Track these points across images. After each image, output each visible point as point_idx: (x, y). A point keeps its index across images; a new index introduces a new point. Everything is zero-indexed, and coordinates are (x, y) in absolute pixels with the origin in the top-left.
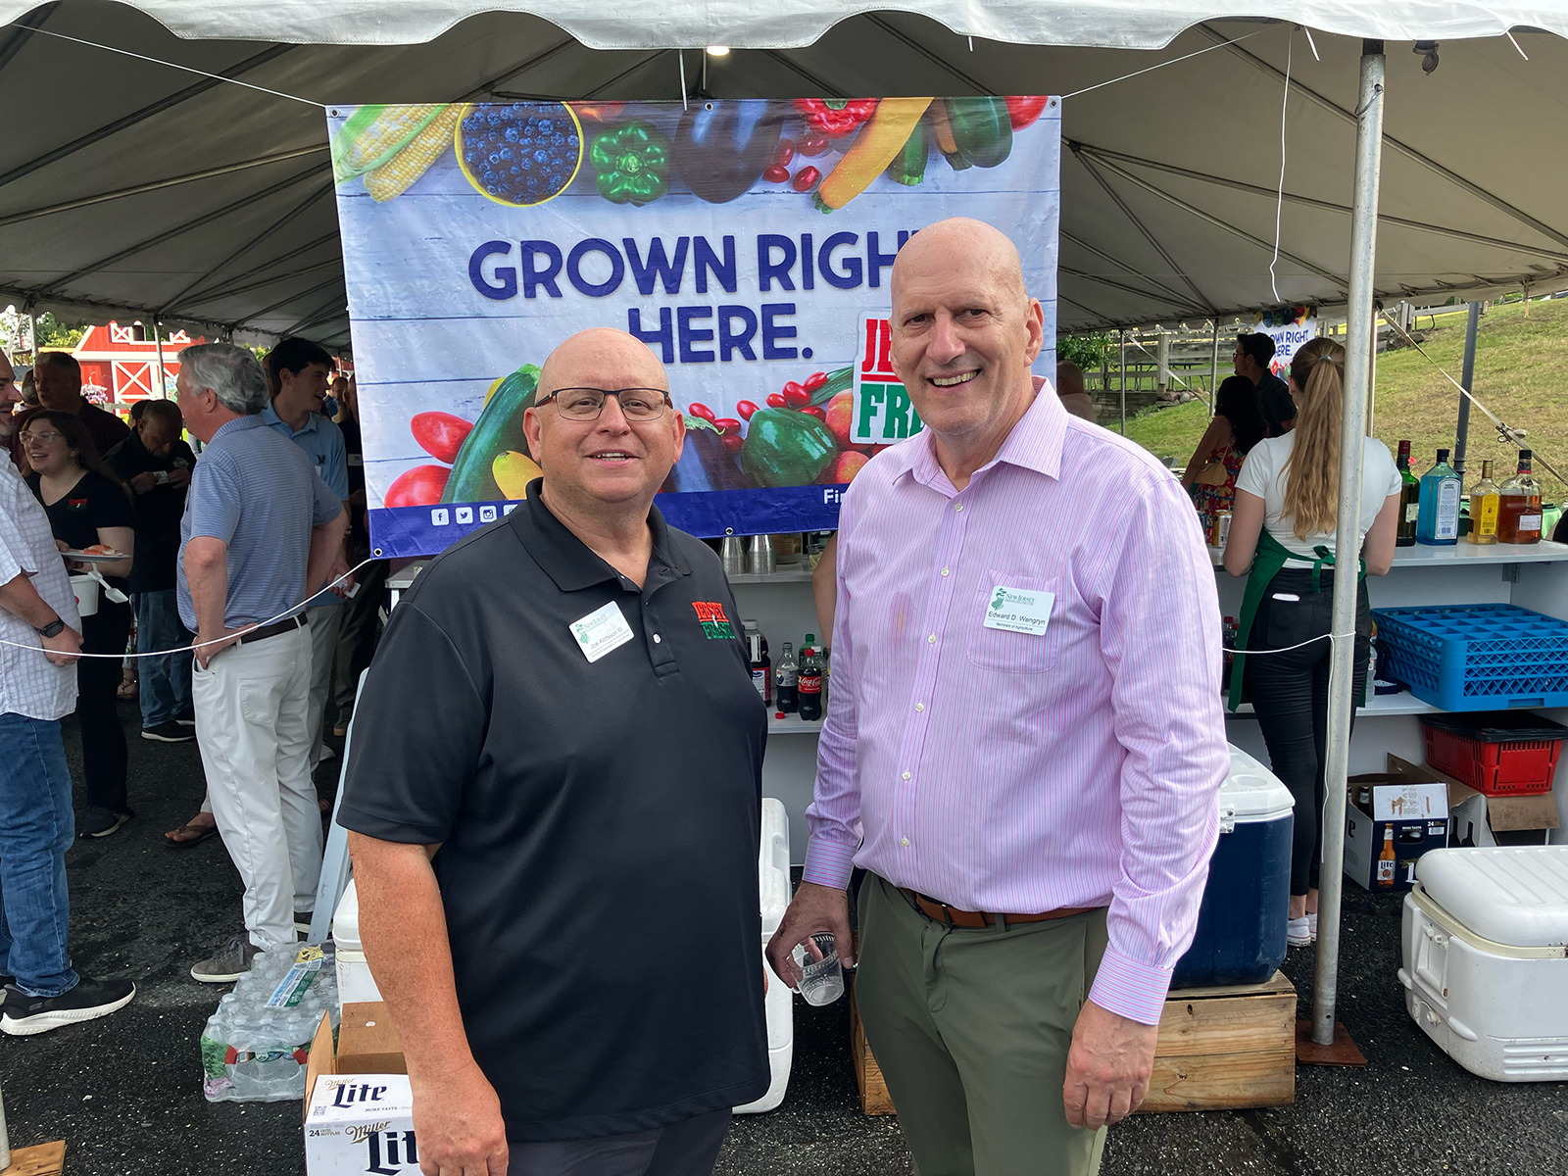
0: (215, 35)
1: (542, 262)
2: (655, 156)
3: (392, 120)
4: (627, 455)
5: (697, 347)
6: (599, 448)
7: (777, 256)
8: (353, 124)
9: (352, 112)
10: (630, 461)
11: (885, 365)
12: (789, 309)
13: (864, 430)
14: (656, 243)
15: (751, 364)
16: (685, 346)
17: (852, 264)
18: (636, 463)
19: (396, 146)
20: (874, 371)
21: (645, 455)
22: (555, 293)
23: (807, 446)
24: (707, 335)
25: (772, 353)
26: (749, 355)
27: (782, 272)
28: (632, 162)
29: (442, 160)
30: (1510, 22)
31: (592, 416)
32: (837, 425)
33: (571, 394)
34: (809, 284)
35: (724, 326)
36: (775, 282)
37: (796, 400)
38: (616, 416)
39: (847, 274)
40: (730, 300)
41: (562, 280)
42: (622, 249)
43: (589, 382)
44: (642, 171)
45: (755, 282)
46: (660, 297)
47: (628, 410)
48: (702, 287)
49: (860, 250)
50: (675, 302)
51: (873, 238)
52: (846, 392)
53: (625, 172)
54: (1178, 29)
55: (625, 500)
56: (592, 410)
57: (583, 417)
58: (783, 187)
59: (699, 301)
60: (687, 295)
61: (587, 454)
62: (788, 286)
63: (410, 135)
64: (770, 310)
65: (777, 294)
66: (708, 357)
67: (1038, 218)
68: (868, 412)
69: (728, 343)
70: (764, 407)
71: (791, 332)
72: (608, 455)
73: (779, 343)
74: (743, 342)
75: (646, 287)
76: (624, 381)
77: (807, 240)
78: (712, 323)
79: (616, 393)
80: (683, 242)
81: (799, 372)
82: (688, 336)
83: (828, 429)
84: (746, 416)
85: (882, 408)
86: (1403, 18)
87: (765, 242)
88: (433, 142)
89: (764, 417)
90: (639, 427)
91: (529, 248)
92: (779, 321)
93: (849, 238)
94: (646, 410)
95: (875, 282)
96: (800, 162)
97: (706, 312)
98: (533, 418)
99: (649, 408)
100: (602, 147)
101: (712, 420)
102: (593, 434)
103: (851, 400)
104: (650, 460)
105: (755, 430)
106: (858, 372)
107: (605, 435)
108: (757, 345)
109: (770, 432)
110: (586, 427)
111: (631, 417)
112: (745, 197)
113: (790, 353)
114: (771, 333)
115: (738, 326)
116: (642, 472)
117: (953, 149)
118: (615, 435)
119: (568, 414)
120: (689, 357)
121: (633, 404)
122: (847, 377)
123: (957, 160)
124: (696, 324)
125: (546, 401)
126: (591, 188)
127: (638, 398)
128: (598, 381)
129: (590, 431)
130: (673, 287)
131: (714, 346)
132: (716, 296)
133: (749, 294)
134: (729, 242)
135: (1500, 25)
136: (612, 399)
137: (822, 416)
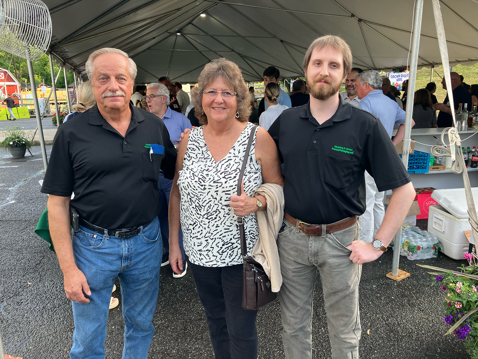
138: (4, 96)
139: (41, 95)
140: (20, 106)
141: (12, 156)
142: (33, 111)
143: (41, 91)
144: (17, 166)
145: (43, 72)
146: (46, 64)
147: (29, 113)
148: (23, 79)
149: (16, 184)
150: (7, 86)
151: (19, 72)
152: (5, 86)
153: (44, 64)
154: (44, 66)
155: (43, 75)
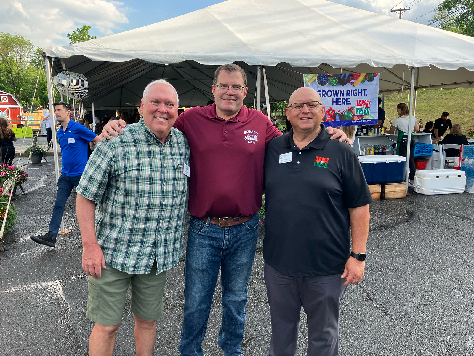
0: (295, 66)
1: (324, 93)
2: (337, 80)
3: (310, 76)
4: (309, 118)
5: (339, 103)
6: (302, 117)
7: (348, 92)
8: (306, 76)
9: (306, 75)
10: (310, 120)
11: (359, 105)
12: (349, 99)
13: (357, 113)
14: (336, 91)
15: (345, 105)
16: (338, 103)
17: (356, 93)
18: (311, 120)
19: (310, 79)
20: (358, 106)
21: (313, 118)
22: (325, 97)
23: (350, 115)
24: (340, 102)
25: (347, 104)
26: (345, 104)
27: (349, 94)
28: (334, 81)
29: (315, 81)
30: (429, 64)
31: (300, 109)
32: (353, 113)
33: (295, 105)
34: (351, 96)
35: (342, 101)
36: (348, 95)
37: (349, 110)
38: (306, 109)
39: (356, 94)
40: (343, 97)
41: (326, 95)
42: (332, 91)
43: (300, 101)
44: (335, 82)
45: (346, 95)
46: (336, 97)
47: (310, 107)
48: (340, 96)
49: (357, 92)
50: (337, 98)
51: (359, 90)
52: (355, 109)
53: (334, 82)
54: (394, 65)
55: (308, 129)
56: (301, 108)
57: (298, 110)
58: (350, 84)
59: (340, 98)
60: (339, 97)
61: (299, 118)
62: (349, 96)
63: (312, 78)
64: (347, 99)
65: (348, 97)
66: (340, 104)
67: (376, 88)
68: (357, 111)
69: (343, 102)
70: (346, 110)
71: (349, 101)
72: (304, 118)
73: (348, 103)
74: (344, 103)
75: (334, 96)
76: (308, 100)
77: (352, 90)
78: (341, 100)
79: (306, 103)
80: (339, 90)
81: (349, 106)
82: (339, 102)
83: (352, 113)
84: (344, 112)
85: (359, 111)
86: (417, 64)
87: (347, 90)
88: (314, 78)
89: (345, 112)
90: (312, 111)
91: (323, 91)
92: (348, 100)
93: (356, 90)
94: (314, 107)
95: (358, 95)
96: (352, 81)
97: (340, 99)
98: (288, 111)
99: (315, 106)
100: (331, 79)
101: (340, 112)
102: (301, 113)
103: (355, 110)
104: (315, 119)
105: (344, 113)
106: (356, 106)
107: (303, 114)
108: (345, 103)
109: (346, 113)
110: (299, 112)
111: (310, 109)
112: (346, 85)
113: (349, 104)
114: (347, 101)
115: (344, 101)
116: (313, 122)
117: (368, 79)
118: (306, 114)
119: (295, 109)
120: (339, 104)
121: (311, 105)
122: (355, 107)
123: (368, 81)
124: (339, 100)
125: (290, 107)
126: (330, 84)
127: (312, 104)
128: (302, 101)
129: (300, 113)
130: (337, 96)
131: (341, 103)
132: (342, 97)
133: (345, 97)
134: (344, 90)
135: (427, 64)
136: (305, 105)
137: (352, 111)
138: (7, 117)
139: (41, 117)
140: (24, 127)
141: (31, 162)
142: (35, 131)
143: (41, 113)
144: (38, 168)
145: (42, 95)
146: (45, 88)
147: (32, 133)
148: (22, 102)
149: (42, 178)
150: (11, 108)
151: (19, 95)
152: (9, 108)
153: (43, 88)
154: (43, 90)
155: (42, 98)
